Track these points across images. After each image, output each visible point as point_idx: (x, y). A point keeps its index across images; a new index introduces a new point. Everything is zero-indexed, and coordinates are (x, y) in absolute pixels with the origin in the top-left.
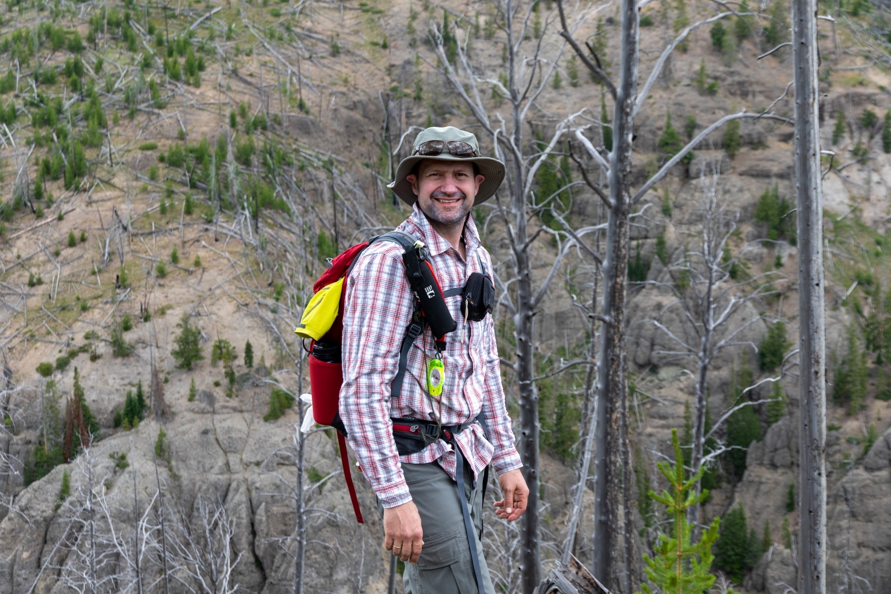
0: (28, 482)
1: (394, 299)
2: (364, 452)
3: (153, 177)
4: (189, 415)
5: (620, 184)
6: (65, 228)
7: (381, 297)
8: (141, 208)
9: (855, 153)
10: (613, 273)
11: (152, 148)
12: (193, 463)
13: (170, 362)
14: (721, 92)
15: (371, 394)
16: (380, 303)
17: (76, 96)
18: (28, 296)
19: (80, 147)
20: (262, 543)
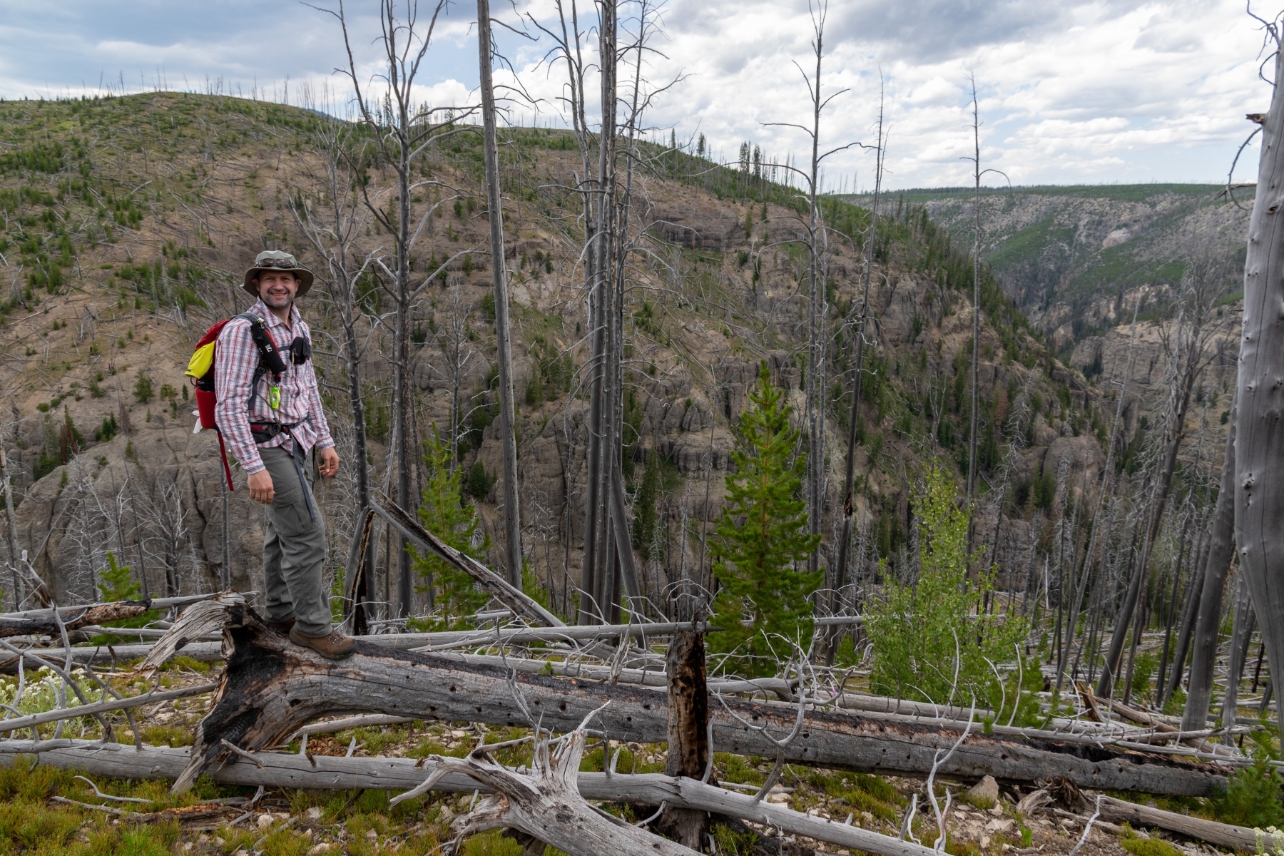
0: (36, 478)
1: (247, 353)
2: (233, 443)
3: (111, 286)
4: (148, 431)
5: (403, 289)
6: (50, 318)
7: (238, 351)
8: (105, 305)
9: (532, 273)
10: (403, 338)
11: (110, 267)
12: (153, 459)
13: (132, 399)
14: (461, 240)
15: (235, 409)
16: (237, 355)
17: (51, 234)
18: (27, 362)
19: (57, 267)
20: (202, 502)
